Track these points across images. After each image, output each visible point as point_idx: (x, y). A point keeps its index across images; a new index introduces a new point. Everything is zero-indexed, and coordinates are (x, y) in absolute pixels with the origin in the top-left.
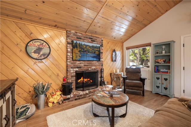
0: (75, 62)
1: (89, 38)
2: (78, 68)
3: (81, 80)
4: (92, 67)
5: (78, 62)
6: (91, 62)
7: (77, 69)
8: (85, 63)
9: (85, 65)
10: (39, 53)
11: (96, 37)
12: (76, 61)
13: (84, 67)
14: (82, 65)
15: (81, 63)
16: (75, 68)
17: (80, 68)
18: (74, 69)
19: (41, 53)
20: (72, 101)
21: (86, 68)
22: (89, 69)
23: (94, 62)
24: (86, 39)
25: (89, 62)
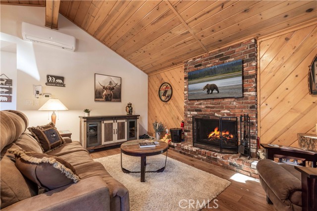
0: (192, 102)
1: (216, 57)
2: (196, 111)
3: (214, 134)
4: (223, 111)
5: (196, 103)
6: (220, 100)
7: (196, 113)
8: (207, 104)
9: (207, 107)
10: (165, 96)
11: (233, 47)
12: (194, 101)
13: (206, 111)
14: (203, 106)
15: (200, 104)
16: (193, 111)
17: (200, 111)
18: (192, 113)
19: (167, 95)
20: (176, 151)
21: (209, 112)
22: (216, 114)
23: (226, 100)
24: (209, 61)
25: (215, 101)
